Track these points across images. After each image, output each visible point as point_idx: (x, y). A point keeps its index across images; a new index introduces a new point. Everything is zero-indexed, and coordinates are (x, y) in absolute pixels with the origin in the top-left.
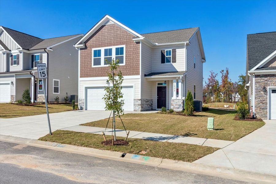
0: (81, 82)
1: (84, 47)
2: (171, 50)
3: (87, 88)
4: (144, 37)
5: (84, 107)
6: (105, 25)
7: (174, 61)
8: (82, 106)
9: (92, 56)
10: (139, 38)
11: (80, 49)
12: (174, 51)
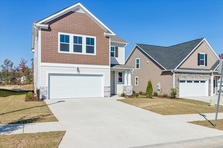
0: (43, 68)
1: (48, 29)
2: (115, 47)
3: (50, 75)
4: (115, 34)
5: (47, 96)
6: (74, 12)
7: (117, 56)
8: (44, 95)
9: (57, 41)
10: (111, 33)
11: (40, 29)
12: (117, 48)
